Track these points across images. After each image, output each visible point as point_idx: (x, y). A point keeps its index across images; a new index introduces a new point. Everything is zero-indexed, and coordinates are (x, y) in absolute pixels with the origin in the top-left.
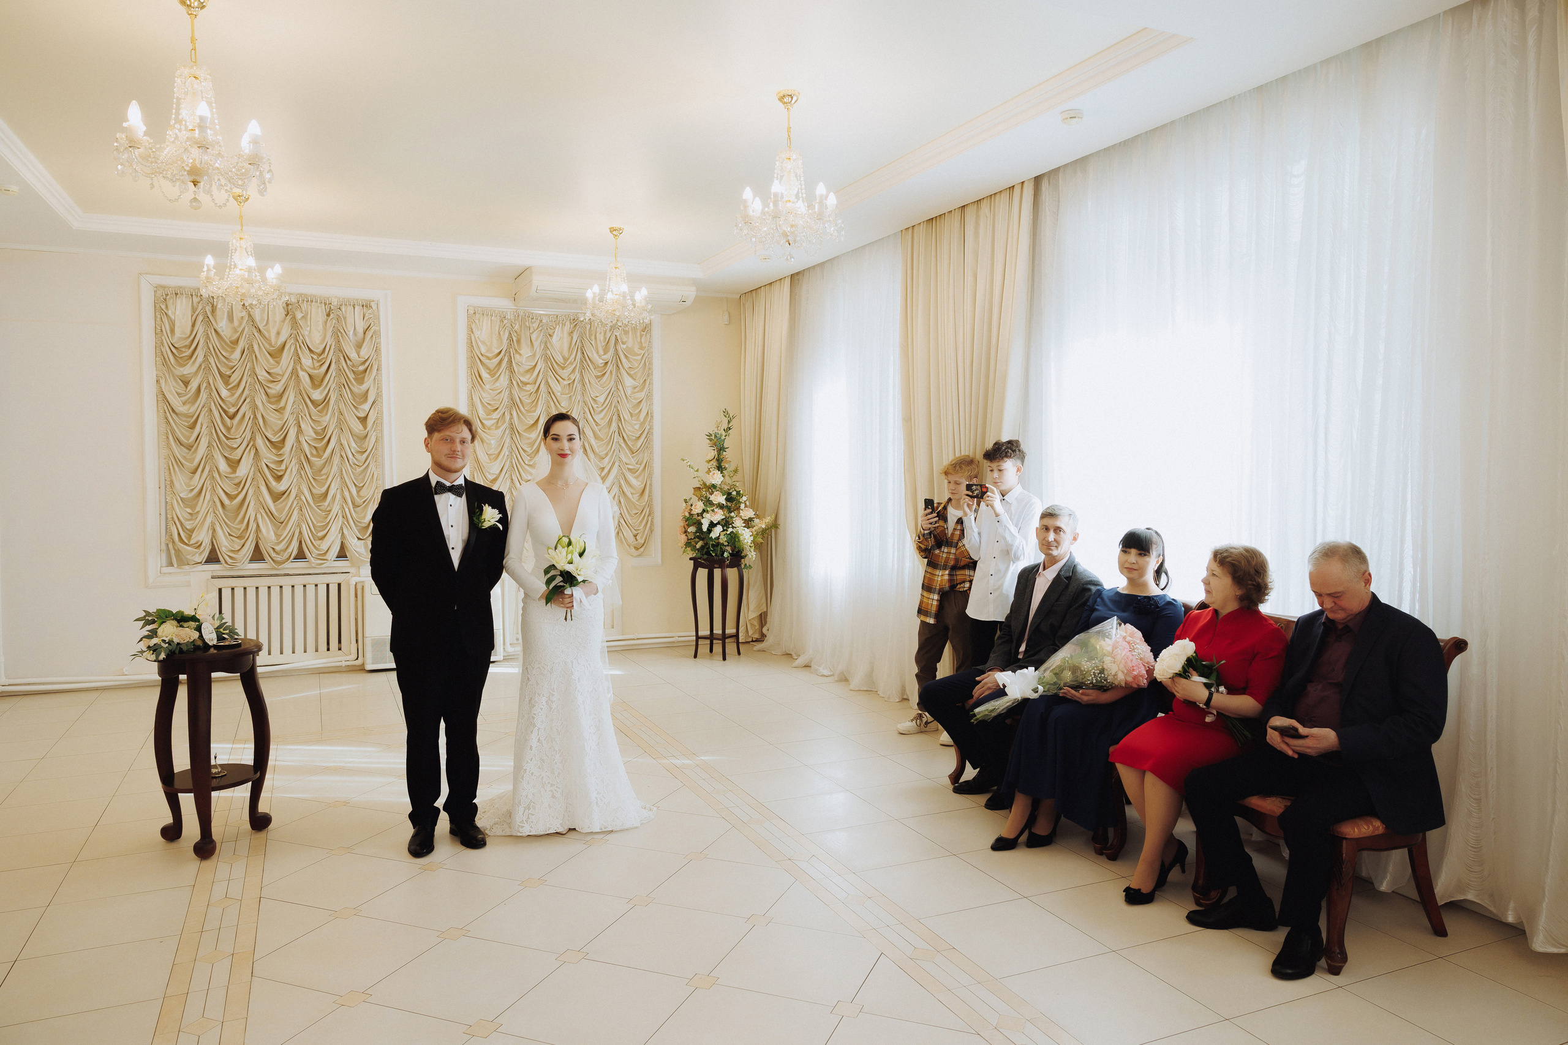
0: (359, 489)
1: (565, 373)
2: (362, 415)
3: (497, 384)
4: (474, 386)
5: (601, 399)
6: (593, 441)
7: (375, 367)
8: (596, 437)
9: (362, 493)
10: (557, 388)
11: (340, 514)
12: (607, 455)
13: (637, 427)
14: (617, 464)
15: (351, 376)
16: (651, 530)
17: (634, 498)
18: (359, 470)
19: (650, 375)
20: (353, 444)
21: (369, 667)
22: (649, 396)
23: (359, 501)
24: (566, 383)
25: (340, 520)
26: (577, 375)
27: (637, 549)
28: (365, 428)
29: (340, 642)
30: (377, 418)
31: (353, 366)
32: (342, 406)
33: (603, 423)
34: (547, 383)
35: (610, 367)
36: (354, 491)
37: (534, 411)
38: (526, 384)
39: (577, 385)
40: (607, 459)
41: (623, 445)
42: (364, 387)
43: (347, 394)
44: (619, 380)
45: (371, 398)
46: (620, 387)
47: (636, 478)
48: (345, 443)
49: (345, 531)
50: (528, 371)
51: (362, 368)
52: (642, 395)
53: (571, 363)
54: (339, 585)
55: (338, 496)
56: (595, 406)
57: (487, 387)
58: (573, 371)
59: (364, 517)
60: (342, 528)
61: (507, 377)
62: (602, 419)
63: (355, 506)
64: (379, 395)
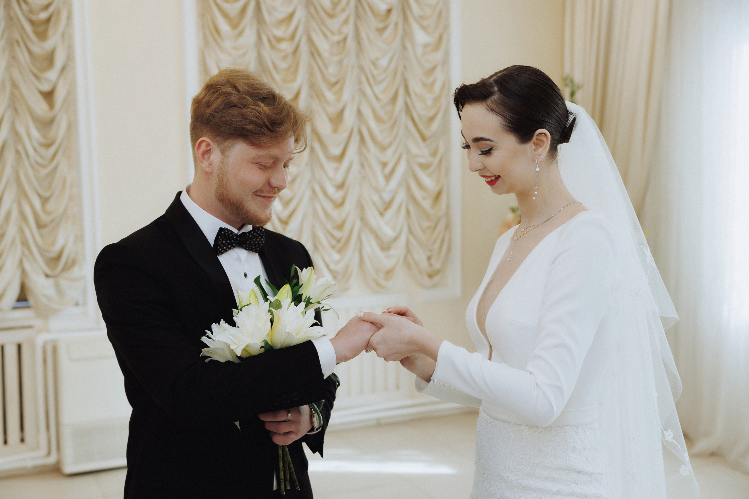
0: (44, 200)
1: (334, 24)
2: (46, 88)
3: (242, 40)
4: (206, 43)
5: (384, 62)
6: (373, 124)
7: (64, 15)
8: (378, 119)
9: (51, 206)
10: (323, 45)
11: (18, 241)
12: (390, 144)
13: (429, 103)
14: (404, 157)
15: (28, 28)
16: (449, 250)
17: (427, 204)
18: (43, 172)
19: (447, 27)
20: (35, 133)
21: (69, 469)
22: (446, 60)
23: (44, 218)
24: (336, 38)
25: (19, 248)
26: (349, 29)
27: (430, 276)
28: (51, 105)
29: (22, 428)
30: (69, 93)
31: (31, 11)
32: (16, 74)
33: (385, 97)
34: (310, 41)
35: (395, 16)
36: (37, 203)
37: (294, 80)
38: (279, 40)
39: (351, 43)
40: (390, 152)
41: (413, 129)
42: (48, 45)
43: (23, 57)
44: (407, 34)
45: (59, 60)
46: (408, 45)
47: (430, 175)
48: (21, 130)
49: (27, 266)
50: (281, 22)
51: (43, 16)
52: (439, 56)
53: (343, 10)
54: (19, 347)
55: (15, 214)
56: (375, 72)
57: (227, 44)
58: (346, 21)
59: (54, 243)
60: (21, 262)
61: (254, 30)
62: (384, 91)
63: (40, 226)
64: (70, 58)
